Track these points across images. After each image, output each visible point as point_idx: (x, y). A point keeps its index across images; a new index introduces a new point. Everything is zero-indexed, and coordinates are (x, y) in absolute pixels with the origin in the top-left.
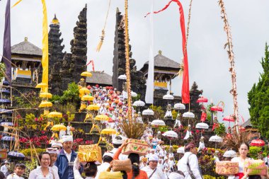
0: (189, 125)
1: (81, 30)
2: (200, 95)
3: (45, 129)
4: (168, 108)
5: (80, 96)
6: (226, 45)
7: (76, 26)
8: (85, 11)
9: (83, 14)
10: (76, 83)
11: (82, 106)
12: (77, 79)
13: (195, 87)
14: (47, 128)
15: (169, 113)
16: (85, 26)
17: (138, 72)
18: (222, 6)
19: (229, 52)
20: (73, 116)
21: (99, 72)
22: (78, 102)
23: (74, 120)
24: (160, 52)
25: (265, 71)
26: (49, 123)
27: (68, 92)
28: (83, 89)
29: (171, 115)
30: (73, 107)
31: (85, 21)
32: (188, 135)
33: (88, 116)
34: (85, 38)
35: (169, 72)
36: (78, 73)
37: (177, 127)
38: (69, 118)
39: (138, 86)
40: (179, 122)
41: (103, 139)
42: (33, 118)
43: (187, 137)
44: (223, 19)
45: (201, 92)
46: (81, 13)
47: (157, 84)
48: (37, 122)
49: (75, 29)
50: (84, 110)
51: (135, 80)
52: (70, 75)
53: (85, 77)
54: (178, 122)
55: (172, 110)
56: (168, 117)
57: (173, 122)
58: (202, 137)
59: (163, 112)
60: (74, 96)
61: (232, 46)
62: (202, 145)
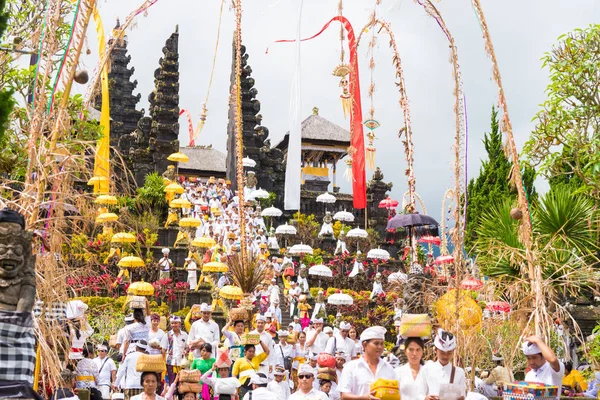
0: (359, 252)
1: (168, 74)
2: (387, 193)
3: (106, 261)
4: (325, 219)
5: (167, 198)
6: (401, 132)
7: (159, 66)
8: (174, 37)
9: (172, 44)
10: (160, 174)
11: (171, 217)
12: (162, 167)
13: (378, 177)
14: (110, 260)
15: (327, 228)
16: (175, 68)
17: (273, 151)
18: (398, 65)
19: (406, 144)
20: (155, 237)
21: (202, 148)
22: (164, 209)
23: (157, 244)
24: (316, 110)
25: (491, 156)
26: (113, 251)
27: (145, 191)
28: (172, 187)
29: (331, 231)
30: (154, 220)
31: (175, 58)
32: (357, 269)
33: (180, 236)
34: (175, 90)
35: (331, 149)
36: (163, 155)
37: (340, 254)
38: (148, 241)
39: (273, 177)
40: (344, 244)
41: (207, 279)
42: (84, 240)
43: (354, 273)
44: (399, 88)
45: (388, 188)
46: (168, 42)
47: (309, 171)
48: (92, 249)
49: (157, 72)
50: (175, 224)
51: (267, 165)
52: (148, 159)
53: (175, 163)
54: (341, 246)
55: (334, 221)
56: (324, 235)
57: (334, 243)
58: (378, 274)
59: (315, 224)
60: (155, 199)
61: (411, 133)
62: (377, 288)
